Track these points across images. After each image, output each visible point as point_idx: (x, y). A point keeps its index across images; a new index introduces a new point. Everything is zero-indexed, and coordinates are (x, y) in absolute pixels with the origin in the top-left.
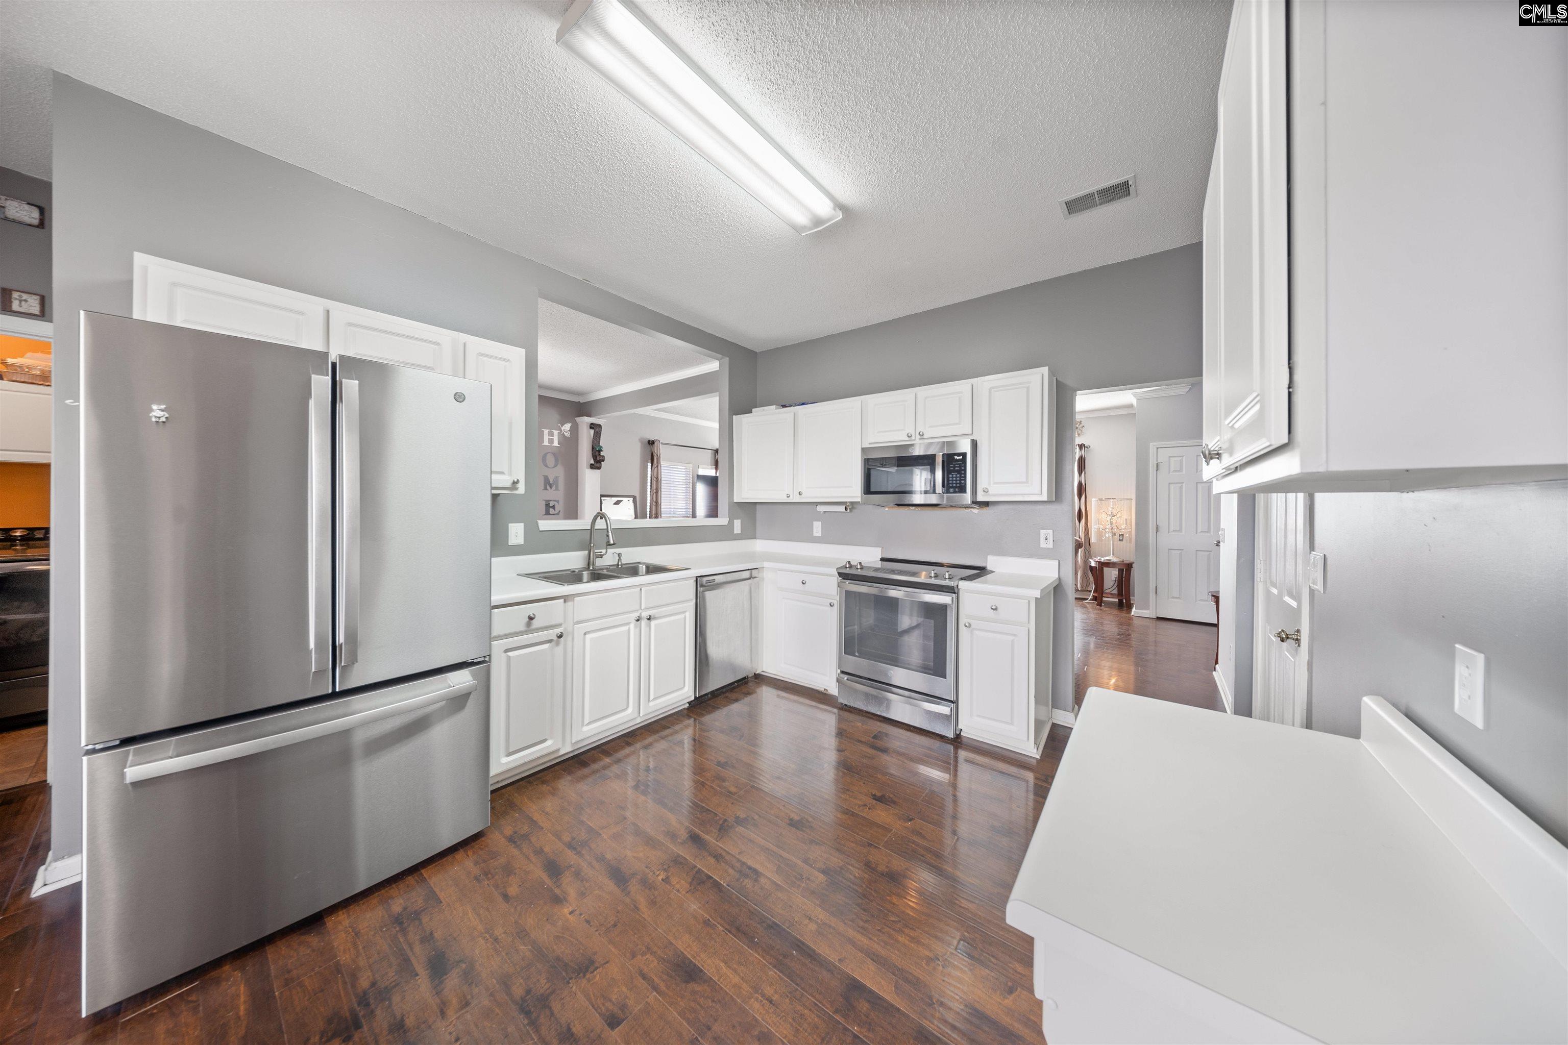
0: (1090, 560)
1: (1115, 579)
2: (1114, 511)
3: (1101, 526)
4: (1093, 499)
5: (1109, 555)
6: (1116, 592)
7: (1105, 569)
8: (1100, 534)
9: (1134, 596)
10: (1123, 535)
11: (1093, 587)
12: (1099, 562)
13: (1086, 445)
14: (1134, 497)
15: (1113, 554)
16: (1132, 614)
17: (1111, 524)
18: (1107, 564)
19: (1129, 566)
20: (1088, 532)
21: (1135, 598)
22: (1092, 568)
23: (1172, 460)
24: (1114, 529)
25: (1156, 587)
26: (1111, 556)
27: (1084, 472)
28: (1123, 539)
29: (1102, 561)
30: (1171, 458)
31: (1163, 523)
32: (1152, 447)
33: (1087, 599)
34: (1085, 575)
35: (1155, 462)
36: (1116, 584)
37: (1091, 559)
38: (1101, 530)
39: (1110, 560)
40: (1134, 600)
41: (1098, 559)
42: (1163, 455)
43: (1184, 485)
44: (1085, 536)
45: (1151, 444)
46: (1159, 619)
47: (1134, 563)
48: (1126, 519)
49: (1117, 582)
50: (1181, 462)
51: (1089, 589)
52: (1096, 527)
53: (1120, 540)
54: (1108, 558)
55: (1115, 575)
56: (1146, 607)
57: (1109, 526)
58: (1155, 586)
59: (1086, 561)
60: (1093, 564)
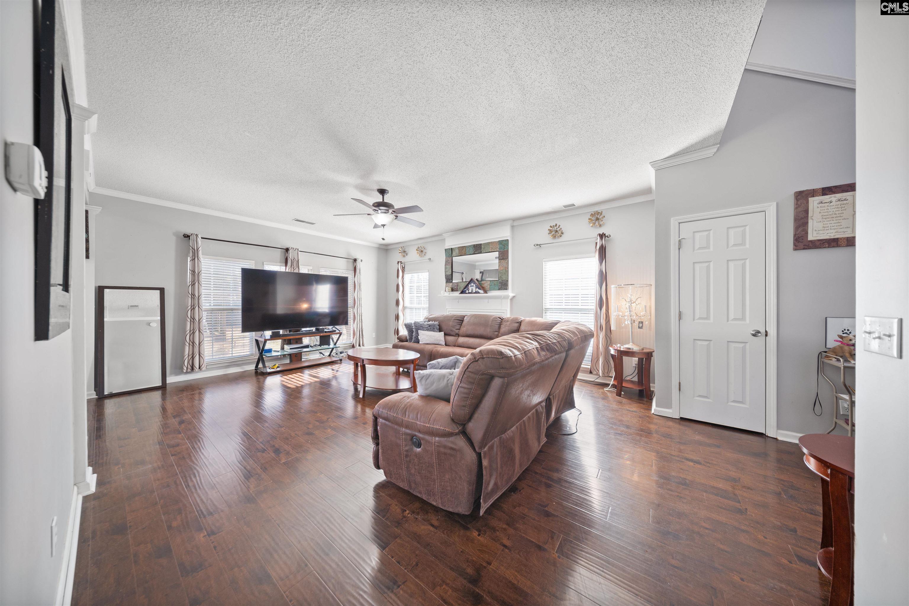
0: (610, 348)
1: (635, 366)
2: (632, 297)
3: (621, 314)
4: (612, 286)
5: (629, 343)
6: (636, 379)
7: (625, 358)
8: (619, 321)
9: (654, 383)
10: (642, 323)
11: (613, 374)
12: (618, 351)
13: (606, 235)
14: (653, 283)
15: (633, 342)
16: (653, 411)
17: (630, 311)
18: (629, 353)
19: (649, 355)
20: (609, 319)
21: (656, 385)
22: (613, 356)
23: (697, 235)
24: (634, 316)
25: (680, 383)
26: (631, 343)
27: (604, 261)
28: (642, 327)
29: (622, 349)
30: (696, 234)
31: (687, 310)
32: (674, 222)
33: (608, 385)
34: (606, 361)
35: (677, 239)
36: (636, 371)
37: (612, 346)
38: (620, 317)
39: (629, 349)
40: (654, 387)
41: (618, 346)
42: (687, 230)
43: (712, 264)
44: (606, 324)
45: (672, 220)
46: (682, 419)
47: (654, 352)
48: (645, 306)
49: (637, 368)
50: (708, 236)
51: (610, 375)
52: (615, 314)
53: (639, 327)
54: (627, 346)
55: (635, 361)
56: (669, 406)
57: (628, 313)
58: (678, 381)
59: (607, 350)
60: (612, 352)
